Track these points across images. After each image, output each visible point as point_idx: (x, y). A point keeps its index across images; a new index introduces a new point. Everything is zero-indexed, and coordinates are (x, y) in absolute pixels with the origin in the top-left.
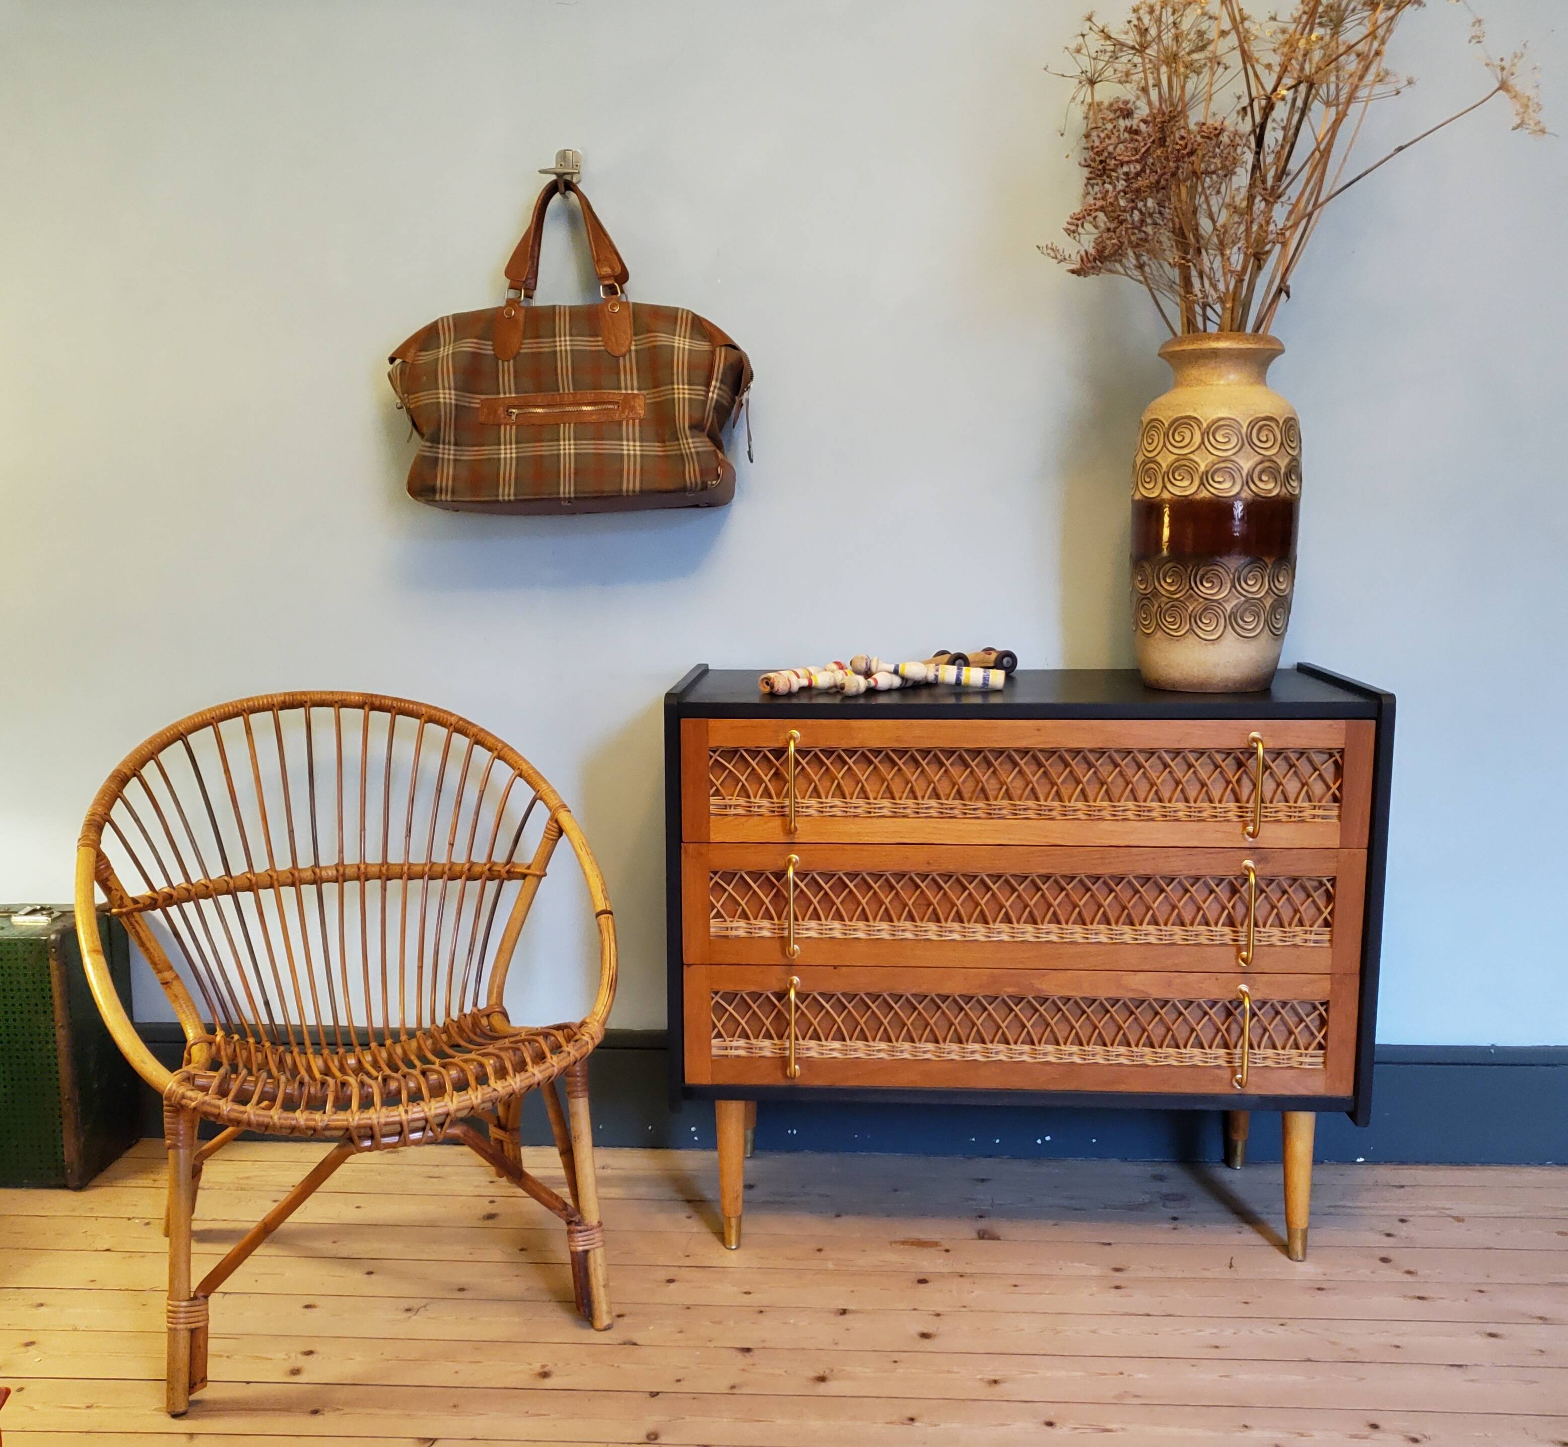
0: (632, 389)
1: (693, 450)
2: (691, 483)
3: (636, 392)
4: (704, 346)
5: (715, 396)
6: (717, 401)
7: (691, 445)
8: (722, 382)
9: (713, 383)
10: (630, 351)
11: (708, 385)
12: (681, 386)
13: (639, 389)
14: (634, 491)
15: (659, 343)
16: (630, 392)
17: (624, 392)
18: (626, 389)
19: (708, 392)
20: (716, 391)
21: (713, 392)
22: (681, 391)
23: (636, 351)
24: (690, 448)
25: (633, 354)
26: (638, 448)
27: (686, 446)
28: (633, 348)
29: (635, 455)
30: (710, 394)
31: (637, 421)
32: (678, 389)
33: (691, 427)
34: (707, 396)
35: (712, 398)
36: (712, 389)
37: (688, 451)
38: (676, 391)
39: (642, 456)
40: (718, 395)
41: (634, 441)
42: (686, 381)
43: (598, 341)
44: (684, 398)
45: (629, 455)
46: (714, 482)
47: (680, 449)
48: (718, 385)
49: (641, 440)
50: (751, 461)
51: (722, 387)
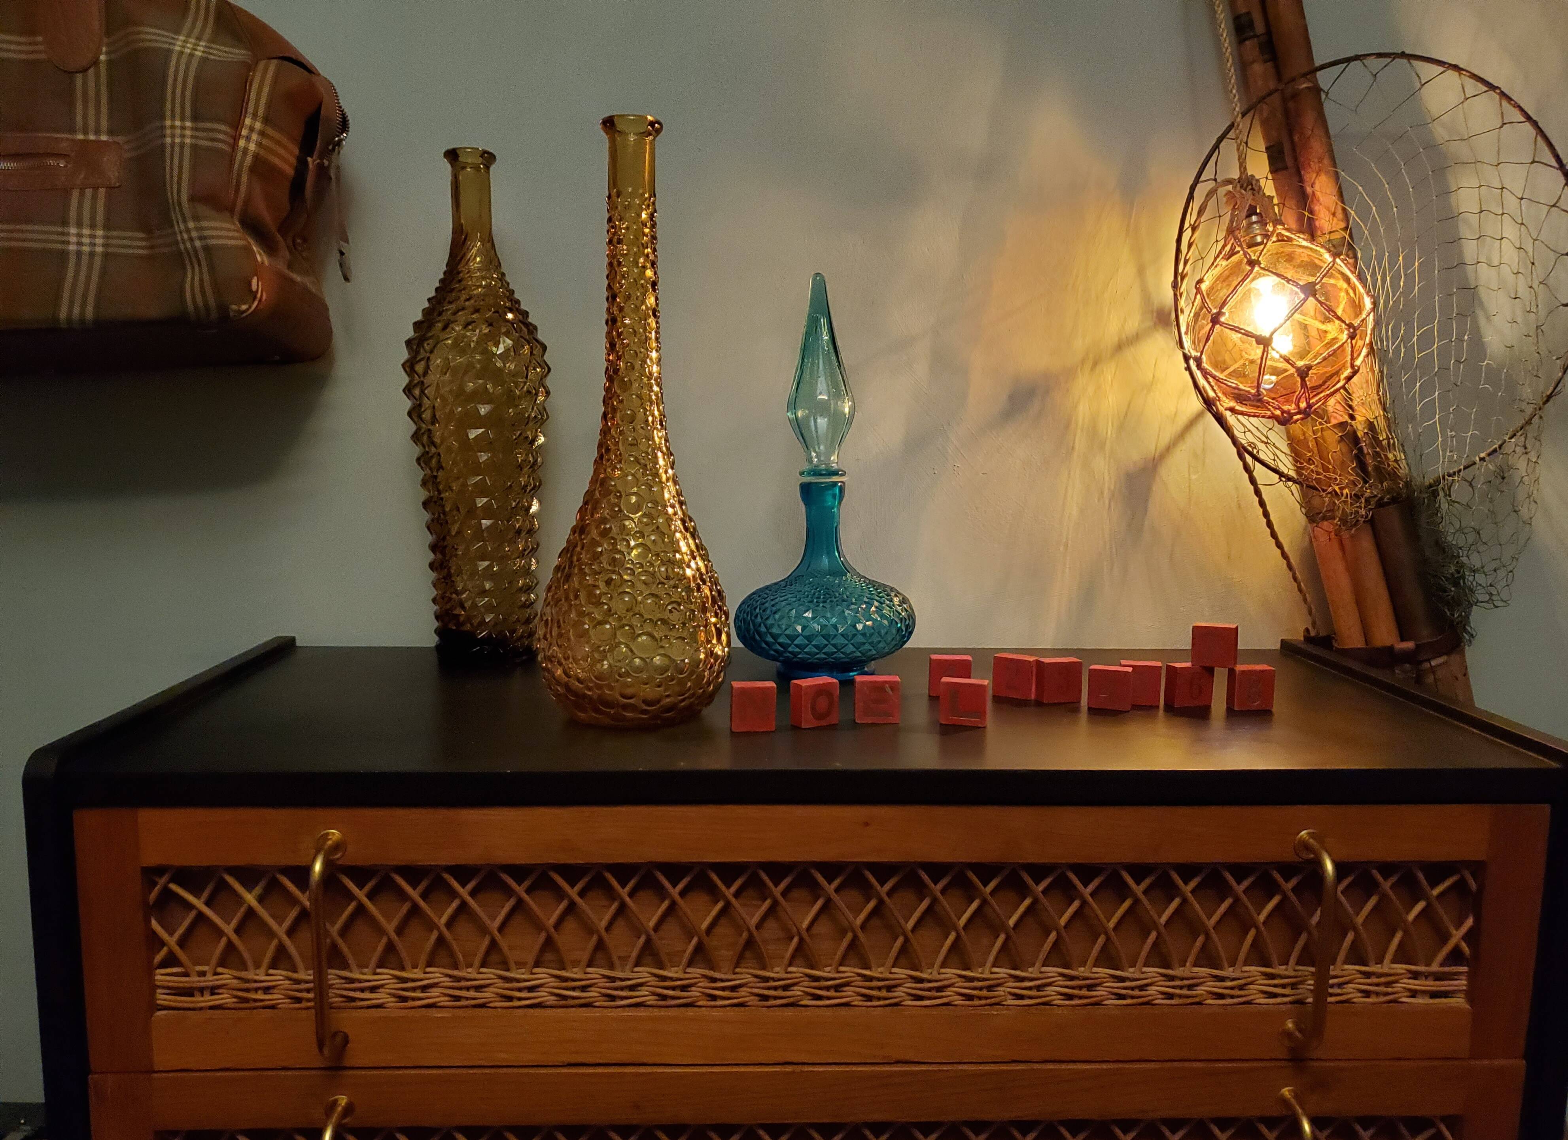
0: (97, 132)
1: (198, 243)
2: (196, 307)
3: (104, 138)
4: (236, 54)
5: (252, 147)
6: (256, 156)
7: (194, 234)
8: (266, 120)
9: (248, 121)
10: (96, 63)
11: (237, 125)
12: (178, 123)
13: (110, 132)
14: (82, 320)
15: (147, 44)
16: (92, 137)
17: (80, 137)
18: (85, 132)
19: (236, 138)
20: (254, 137)
21: (248, 139)
22: (178, 131)
23: (109, 62)
24: (191, 239)
25: (103, 68)
26: (99, 241)
27: (186, 236)
28: (103, 58)
29: (92, 254)
30: (242, 143)
31: (102, 191)
32: (173, 127)
33: (192, 199)
34: (234, 146)
35: (245, 151)
36: (244, 132)
37: (188, 245)
38: (168, 132)
39: (106, 256)
40: (259, 144)
41: (93, 226)
42: (188, 112)
43: (36, 44)
44: (182, 145)
45: (79, 254)
46: (244, 307)
47: (177, 243)
48: (258, 125)
49: (107, 227)
50: (347, 279)
51: (270, 131)
